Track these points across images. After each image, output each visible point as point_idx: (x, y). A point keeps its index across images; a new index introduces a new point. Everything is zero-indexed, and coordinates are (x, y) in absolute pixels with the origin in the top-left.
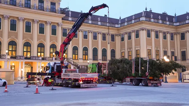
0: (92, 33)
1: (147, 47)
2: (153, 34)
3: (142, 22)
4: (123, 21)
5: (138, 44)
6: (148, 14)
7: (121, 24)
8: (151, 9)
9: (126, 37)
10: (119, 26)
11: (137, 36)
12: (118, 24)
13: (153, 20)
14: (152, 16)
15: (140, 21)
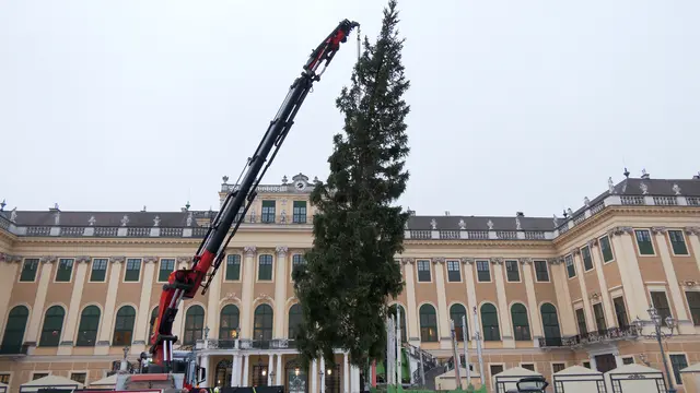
0: (472, 263)
1: (645, 285)
2: (662, 244)
3: (611, 212)
4: (563, 222)
5: (614, 277)
6: (632, 189)
7: (559, 228)
8: (644, 171)
9: (578, 262)
10: (556, 233)
11: (608, 255)
12: (553, 231)
13: (649, 201)
14: (644, 189)
15: (604, 208)
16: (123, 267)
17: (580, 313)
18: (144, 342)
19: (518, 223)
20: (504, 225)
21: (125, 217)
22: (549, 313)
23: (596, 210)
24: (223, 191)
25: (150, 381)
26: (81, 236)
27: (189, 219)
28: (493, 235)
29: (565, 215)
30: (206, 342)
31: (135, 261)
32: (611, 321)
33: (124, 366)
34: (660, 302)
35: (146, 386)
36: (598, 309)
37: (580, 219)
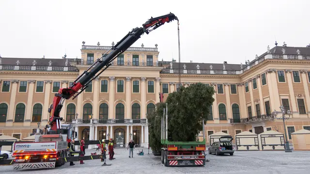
1: (280, 96)
2: (289, 77)
3: (268, 62)
4: (245, 66)
5: (266, 92)
6: (277, 51)
7: (243, 69)
8: (284, 43)
9: (251, 85)
10: (242, 72)
11: (264, 82)
12: (240, 71)
13: (285, 57)
14: (284, 51)
15: (265, 60)
16: (35, 86)
17: (249, 108)
18: (47, 120)
19: (224, 67)
20: (218, 67)
21: (35, 61)
22: (236, 108)
23: (260, 61)
24: (82, 49)
25: (51, 138)
26: (12, 70)
27: (66, 63)
28: (212, 72)
29: (246, 63)
30: (77, 121)
31: (40, 82)
32: (263, 112)
33: (38, 131)
34: (285, 104)
35: (49, 140)
36: (258, 106)
37: (253, 65)
